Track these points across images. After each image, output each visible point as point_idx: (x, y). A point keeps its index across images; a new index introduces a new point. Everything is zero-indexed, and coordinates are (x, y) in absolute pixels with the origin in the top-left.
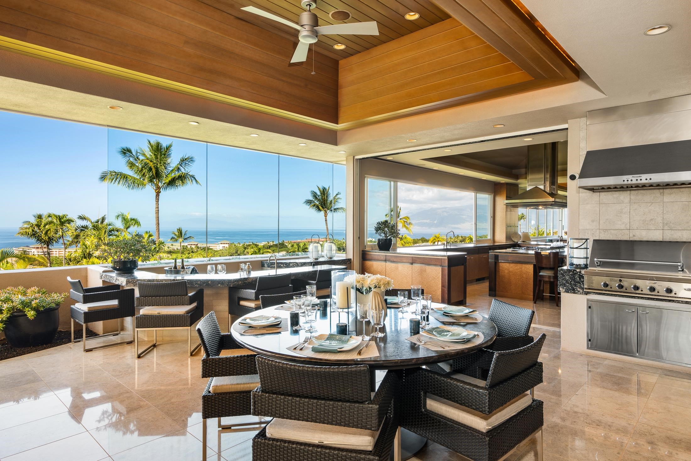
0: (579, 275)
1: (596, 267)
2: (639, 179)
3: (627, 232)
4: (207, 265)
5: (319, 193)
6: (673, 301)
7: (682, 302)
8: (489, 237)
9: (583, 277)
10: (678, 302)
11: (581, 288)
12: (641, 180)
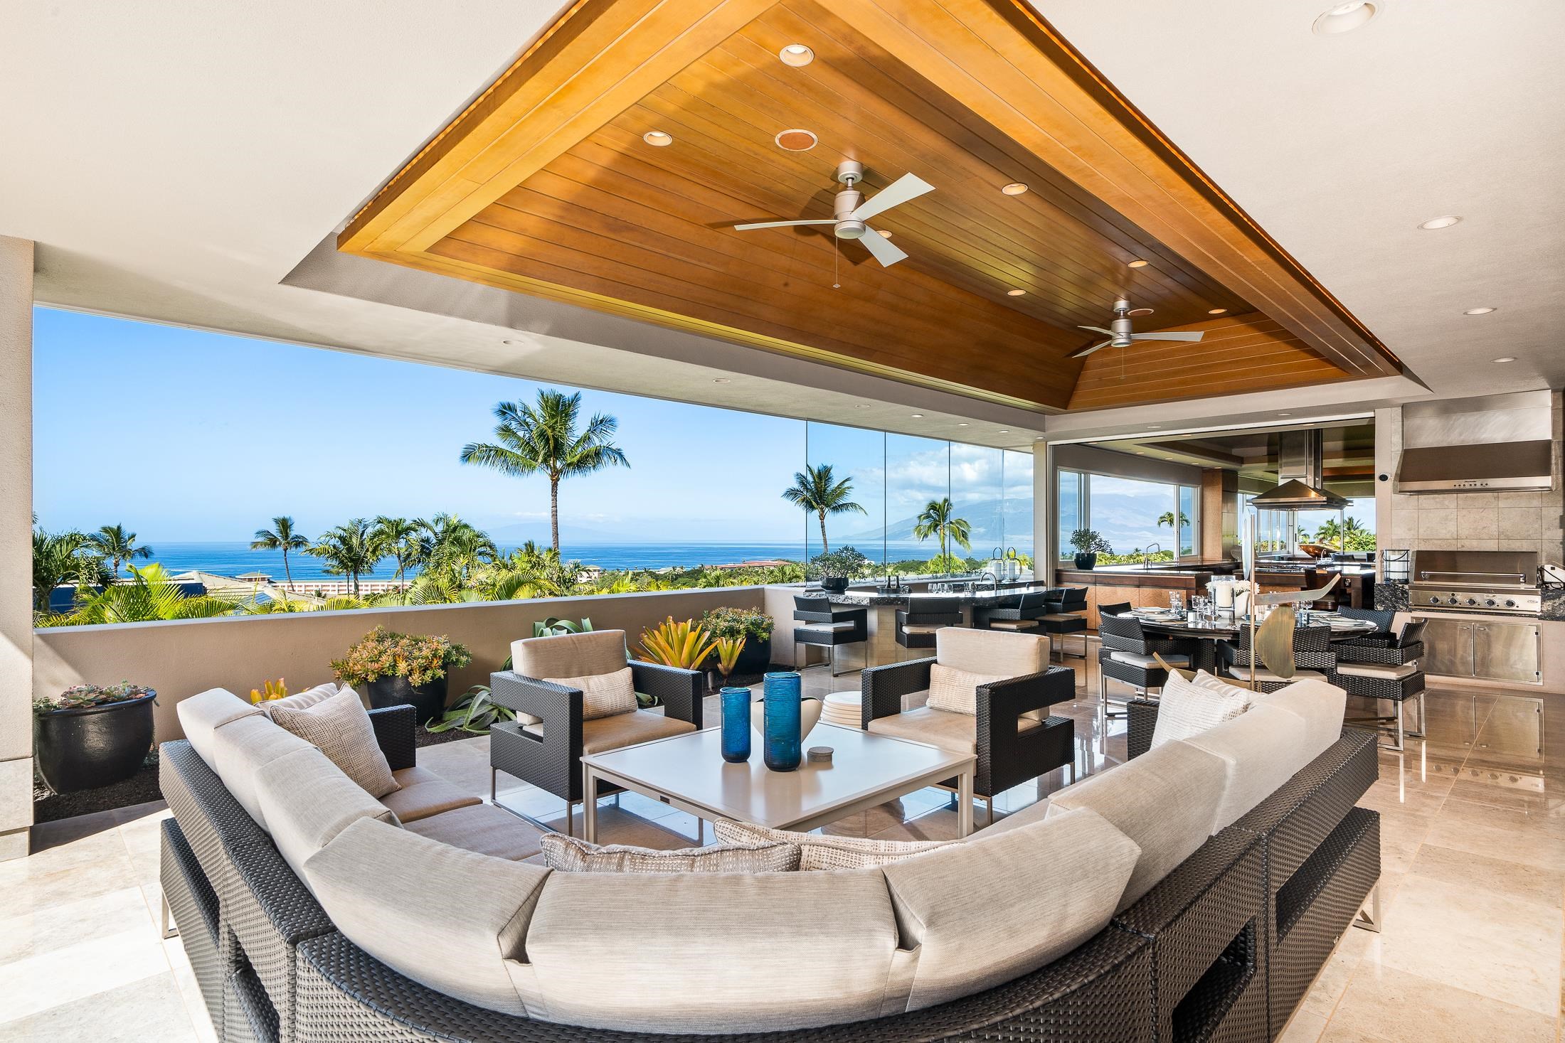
0: (1402, 590)
1: (1422, 581)
2: (1473, 484)
3: (1454, 542)
4: (928, 583)
5: (810, 478)
6: (1515, 615)
7: (1525, 616)
8: (1195, 552)
9: (1407, 593)
10: (1521, 615)
11: (1403, 604)
12: (1475, 485)
